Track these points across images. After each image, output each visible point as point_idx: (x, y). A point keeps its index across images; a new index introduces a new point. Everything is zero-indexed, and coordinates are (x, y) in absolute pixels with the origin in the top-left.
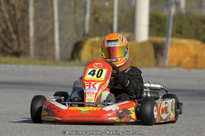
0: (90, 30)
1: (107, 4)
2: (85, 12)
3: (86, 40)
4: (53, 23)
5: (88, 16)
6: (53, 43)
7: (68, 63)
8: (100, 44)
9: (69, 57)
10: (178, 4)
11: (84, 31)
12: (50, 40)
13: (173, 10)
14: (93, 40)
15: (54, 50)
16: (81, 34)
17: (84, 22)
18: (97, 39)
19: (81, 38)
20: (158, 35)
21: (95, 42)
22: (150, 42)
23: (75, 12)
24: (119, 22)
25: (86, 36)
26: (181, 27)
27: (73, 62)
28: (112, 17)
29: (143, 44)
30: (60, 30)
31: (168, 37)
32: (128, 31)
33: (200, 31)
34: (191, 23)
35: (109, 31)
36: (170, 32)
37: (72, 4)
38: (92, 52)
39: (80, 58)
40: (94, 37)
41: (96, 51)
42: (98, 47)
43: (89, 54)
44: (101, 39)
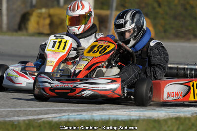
0: (37, 2)
3: (33, 11)
7: (15, 33)
8: (47, 16)
9: (16, 27)
11: (31, 3)
14: (39, 11)
15: (2, 21)
16: (28, 5)
18: (44, 10)
19: (28, 9)
20: (102, 9)
21: (41, 14)
25: (33, 7)
26: (125, 1)
27: (20, 33)
31: (112, 10)
33: (143, 5)
35: (55, 3)
36: (115, 5)
38: (38, 23)
39: (26, 29)
40: (41, 8)
41: (42, 21)
42: (45, 18)
43: (36, 25)
44: (47, 11)
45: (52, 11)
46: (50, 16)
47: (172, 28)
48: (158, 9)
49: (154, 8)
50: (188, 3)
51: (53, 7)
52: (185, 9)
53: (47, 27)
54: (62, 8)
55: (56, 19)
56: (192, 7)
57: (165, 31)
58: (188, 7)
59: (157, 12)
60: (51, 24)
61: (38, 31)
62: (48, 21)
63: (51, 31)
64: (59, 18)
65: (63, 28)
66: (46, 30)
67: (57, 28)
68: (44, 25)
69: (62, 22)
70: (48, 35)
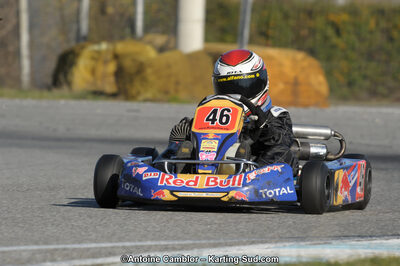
0: (90, 29)
3: (83, 48)
4: (18, 14)
6: (17, 54)
7: (46, 93)
8: (110, 56)
9: (49, 80)
11: (79, 30)
12: (11, 48)
14: (96, 47)
15: (20, 68)
16: (72, 35)
17: (78, 12)
18: (104, 46)
19: (73, 44)
20: (222, 40)
21: (99, 52)
22: (206, 52)
24: (146, 13)
25: (83, 40)
26: (267, 24)
27: (56, 92)
28: (134, 3)
29: (193, 57)
30: (32, 27)
31: (242, 43)
32: (163, 33)
33: (304, 32)
34: (286, 16)
35: (128, 30)
36: (246, 33)
38: (93, 72)
39: (69, 84)
40: (98, 42)
41: (100, 69)
42: (106, 62)
43: (88, 76)
44: (111, 47)
45: (120, 47)
46: (116, 57)
47: (365, 77)
48: (335, 40)
49: (326, 38)
50: (396, 26)
51: (122, 38)
52: (391, 39)
53: (112, 79)
54: (140, 39)
55: (128, 63)
57: (351, 84)
58: (396, 34)
59: (334, 47)
60: (119, 73)
61: (93, 88)
62: (112, 67)
63: (119, 88)
64: (134, 60)
65: (144, 80)
66: (110, 86)
67: (131, 81)
68: (104, 76)
69: (140, 69)
70: (114, 96)
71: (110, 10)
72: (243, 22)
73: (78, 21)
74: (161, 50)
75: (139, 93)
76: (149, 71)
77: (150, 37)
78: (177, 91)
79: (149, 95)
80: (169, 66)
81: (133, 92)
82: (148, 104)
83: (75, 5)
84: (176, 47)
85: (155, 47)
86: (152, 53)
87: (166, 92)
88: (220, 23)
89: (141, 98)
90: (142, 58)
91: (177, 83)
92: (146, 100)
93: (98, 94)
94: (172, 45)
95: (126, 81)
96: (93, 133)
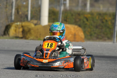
0: (15, 18)
1: (24, 3)
2: (12, 8)
3: (13, 24)
5: (14, 10)
7: (2, 37)
8: (20, 26)
9: (3, 33)
10: (65, 4)
13: (62, 8)
14: (16, 24)
16: (10, 20)
17: (11, 13)
18: (18, 23)
19: (10, 23)
21: (17, 25)
22: (49, 25)
23: (6, 7)
24: (31, 14)
25: (13, 22)
26: (67, 17)
27: (5, 37)
28: (28, 11)
29: (45, 27)
32: (36, 20)
33: (77, 20)
34: (72, 15)
35: (26, 19)
36: (61, 20)
37: (5, 3)
38: (16, 31)
39: (9, 34)
40: (17, 22)
41: (18, 30)
42: (19, 28)
43: (14, 32)
44: (21, 24)
45: (24, 24)
46: (22, 27)
47: (95, 33)
48: (86, 22)
49: (84, 22)
50: (104, 18)
51: (24, 21)
52: (103, 22)
53: (21, 33)
54: (29, 22)
55: (26, 29)
56: (107, 21)
57: (91, 35)
58: (104, 21)
59: (86, 24)
60: (23, 31)
61: (16, 36)
62: (21, 30)
63: (23, 36)
64: (28, 28)
65: (31, 33)
66: (20, 35)
67: (27, 34)
68: (19, 32)
69: (29, 30)
70: (22, 38)
71: (20, 13)
72: (60, 17)
73: (11, 16)
74: (36, 25)
75: (29, 37)
76: (32, 31)
77: (32, 21)
78: (40, 37)
79: (32, 38)
80: (38, 29)
81: (27, 37)
82: (32, 41)
83: (10, 11)
84: (40, 24)
85: (34, 24)
86: (33, 26)
87: (37, 37)
88: (53, 17)
89: (30, 38)
90: (30, 27)
91: (40, 35)
92: (31, 39)
93: (17, 37)
94: (39, 23)
95: (25, 34)
96: (15, 49)
